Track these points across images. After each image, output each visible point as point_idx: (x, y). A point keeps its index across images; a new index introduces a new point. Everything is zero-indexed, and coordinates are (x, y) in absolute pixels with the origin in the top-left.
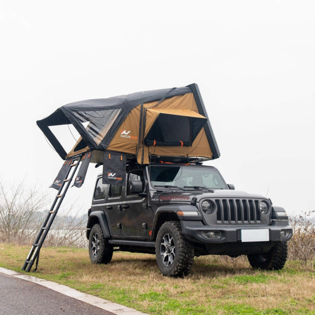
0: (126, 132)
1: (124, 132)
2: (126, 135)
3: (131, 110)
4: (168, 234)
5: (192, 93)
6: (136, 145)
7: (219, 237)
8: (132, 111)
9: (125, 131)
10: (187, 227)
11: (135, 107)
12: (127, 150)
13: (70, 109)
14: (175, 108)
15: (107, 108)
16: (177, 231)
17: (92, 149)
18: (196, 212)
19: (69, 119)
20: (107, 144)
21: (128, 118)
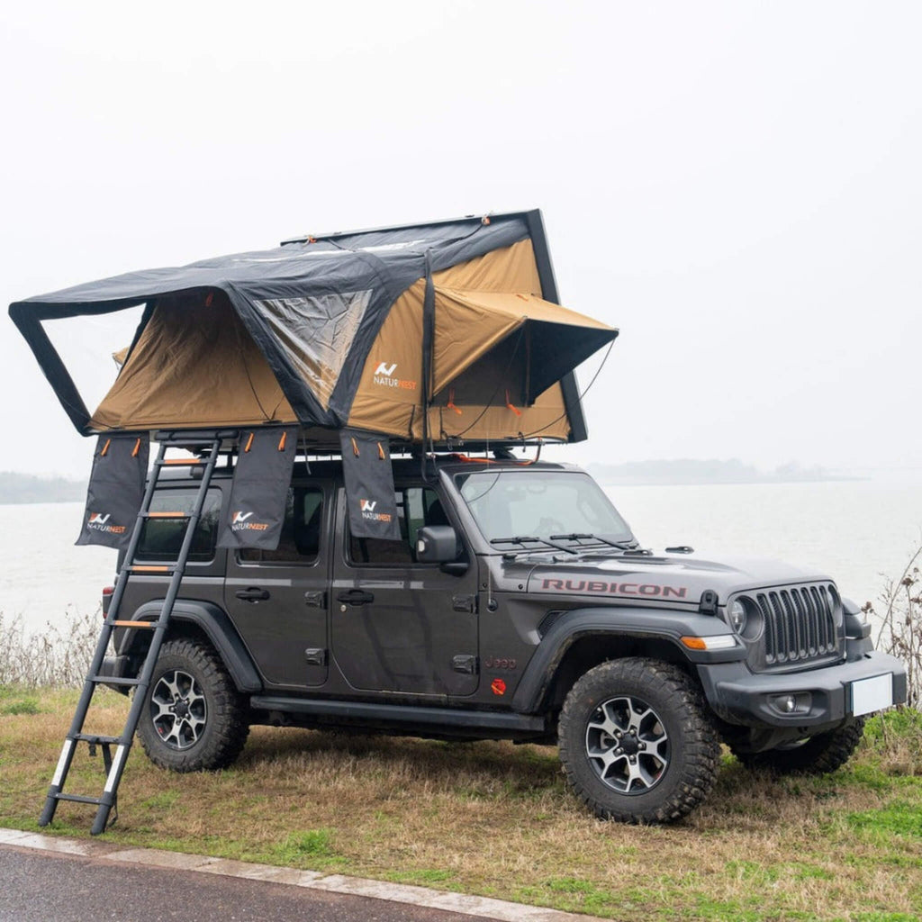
0: (388, 367)
1: (382, 369)
2: (387, 376)
3: (398, 297)
4: (629, 700)
5: (530, 240)
6: (412, 407)
7: (806, 709)
8: (400, 300)
9: (383, 365)
10: (723, 684)
11: (408, 289)
12: (391, 425)
13: (245, 290)
14: (495, 288)
15: (337, 287)
16: (677, 693)
17: (306, 423)
18: (730, 637)
19: (248, 325)
20: (345, 406)
21: (388, 320)
